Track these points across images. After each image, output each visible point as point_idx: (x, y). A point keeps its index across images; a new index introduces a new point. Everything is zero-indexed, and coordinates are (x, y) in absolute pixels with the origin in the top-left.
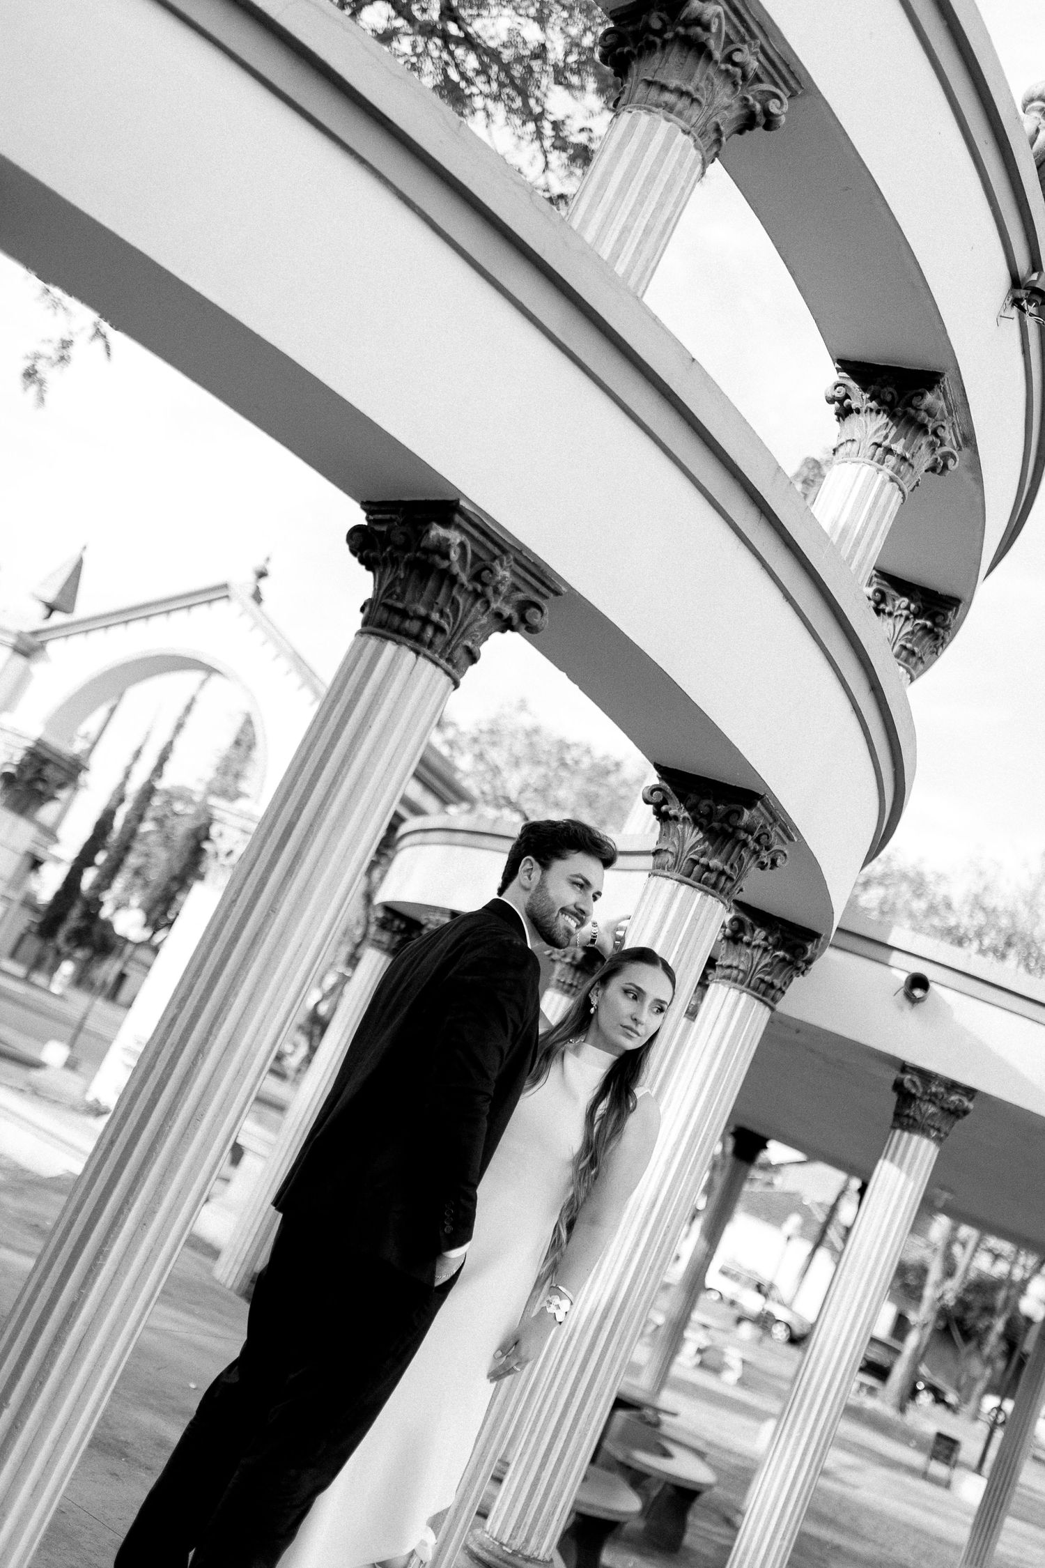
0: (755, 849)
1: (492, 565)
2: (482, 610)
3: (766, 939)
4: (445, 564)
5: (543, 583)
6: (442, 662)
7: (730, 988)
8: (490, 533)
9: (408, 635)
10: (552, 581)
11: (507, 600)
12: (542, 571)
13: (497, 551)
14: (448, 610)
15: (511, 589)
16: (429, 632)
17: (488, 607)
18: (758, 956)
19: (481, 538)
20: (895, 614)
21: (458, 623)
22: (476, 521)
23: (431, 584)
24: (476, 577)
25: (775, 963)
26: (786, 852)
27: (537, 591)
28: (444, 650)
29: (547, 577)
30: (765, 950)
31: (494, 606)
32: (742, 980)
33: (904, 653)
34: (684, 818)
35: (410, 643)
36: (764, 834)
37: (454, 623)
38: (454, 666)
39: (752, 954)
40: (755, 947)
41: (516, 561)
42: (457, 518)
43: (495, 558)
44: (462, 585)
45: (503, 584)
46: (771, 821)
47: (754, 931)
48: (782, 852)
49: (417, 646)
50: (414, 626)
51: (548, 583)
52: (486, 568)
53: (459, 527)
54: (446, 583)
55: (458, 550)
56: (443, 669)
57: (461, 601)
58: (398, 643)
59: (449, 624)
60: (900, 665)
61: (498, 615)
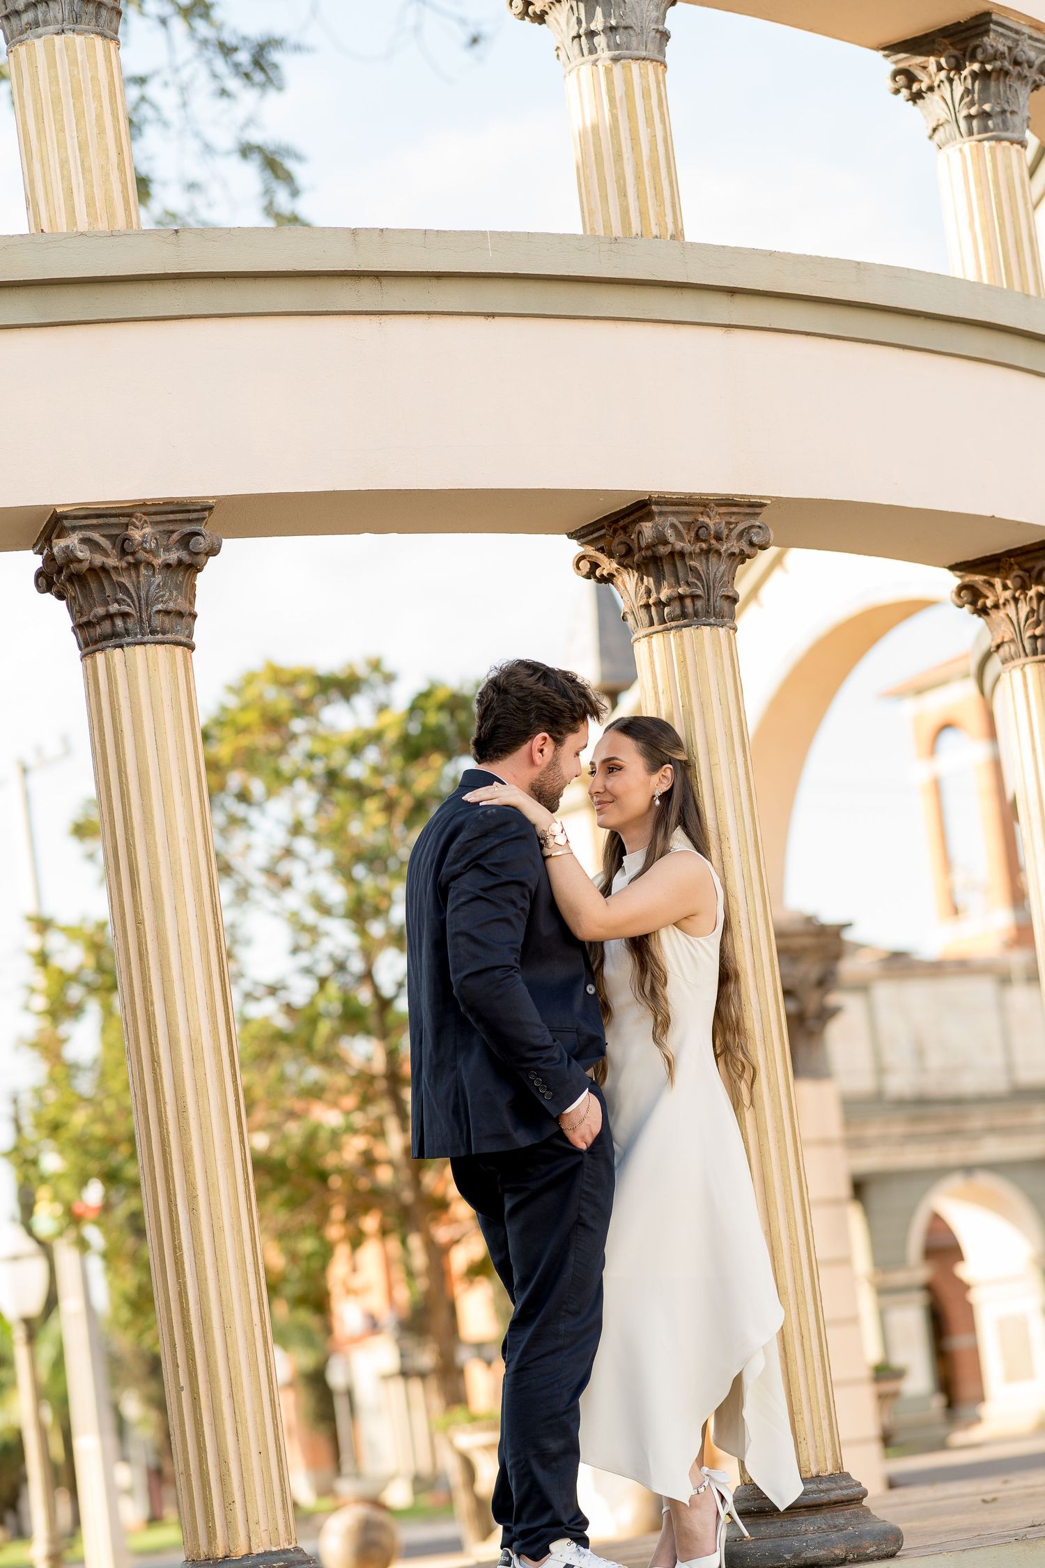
0: (702, 550)
1: (126, 535)
2: (150, 573)
3: (1005, 587)
4: (86, 565)
5: (188, 511)
6: (149, 638)
7: (1010, 671)
8: (104, 512)
9: (105, 638)
10: (193, 504)
11: (167, 549)
12: (177, 503)
13: (124, 520)
14: (120, 595)
15: (166, 536)
16: (119, 623)
17: (153, 566)
18: (1014, 612)
19: (101, 521)
20: (936, 84)
21: (135, 598)
22: (82, 513)
23: (94, 586)
24: (123, 552)
25: (1035, 608)
26: (758, 524)
27: (189, 521)
28: (142, 628)
29: (186, 505)
30: (1016, 600)
31: (157, 562)
32: (1015, 653)
33: (975, 123)
34: (617, 570)
35: (112, 642)
36: (700, 528)
37: (133, 601)
38: (164, 633)
39: (1008, 615)
40: (1004, 604)
41: (145, 514)
42: (67, 523)
43: (127, 525)
44: (116, 568)
45: (146, 542)
46: (701, 509)
47: (992, 585)
48: (752, 527)
49: (118, 641)
50: (106, 627)
51: (192, 508)
52: (125, 540)
53: (74, 529)
54: (102, 575)
55: (85, 547)
56: (153, 643)
57: (124, 580)
58: (102, 650)
59: (129, 606)
60: (980, 141)
61: (168, 566)
